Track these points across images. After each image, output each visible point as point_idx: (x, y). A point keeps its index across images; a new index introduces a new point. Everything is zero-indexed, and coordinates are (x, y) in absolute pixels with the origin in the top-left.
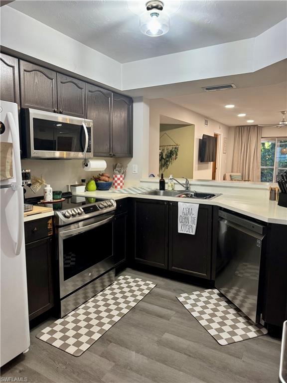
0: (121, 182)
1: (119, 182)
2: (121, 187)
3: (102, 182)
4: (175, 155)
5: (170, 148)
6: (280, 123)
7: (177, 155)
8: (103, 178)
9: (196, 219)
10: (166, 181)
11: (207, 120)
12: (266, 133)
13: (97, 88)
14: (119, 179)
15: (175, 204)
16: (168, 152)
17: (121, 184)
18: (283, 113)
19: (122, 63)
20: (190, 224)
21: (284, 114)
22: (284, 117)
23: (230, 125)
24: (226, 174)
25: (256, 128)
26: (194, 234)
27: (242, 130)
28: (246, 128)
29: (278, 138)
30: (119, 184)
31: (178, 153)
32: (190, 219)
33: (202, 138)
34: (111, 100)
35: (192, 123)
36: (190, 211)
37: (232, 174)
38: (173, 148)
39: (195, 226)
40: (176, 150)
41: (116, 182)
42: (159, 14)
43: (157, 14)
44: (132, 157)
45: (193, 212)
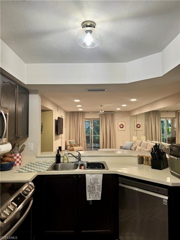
0: (20, 159)
1: (18, 160)
2: (20, 164)
3: (6, 163)
6: (100, 112)
8: (7, 159)
9: (101, 186)
10: (62, 155)
11: (58, 107)
12: (88, 116)
13: (8, 81)
14: (18, 157)
15: (83, 177)
17: (20, 162)
18: (101, 106)
19: (26, 63)
20: (96, 191)
22: (102, 108)
23: (67, 111)
24: (67, 141)
25: (82, 113)
26: (100, 199)
27: (73, 114)
28: (76, 113)
29: (93, 119)
30: (18, 162)
31: (43, 129)
32: (96, 188)
33: (57, 119)
34: (17, 90)
35: (52, 109)
36: (96, 180)
37: (70, 141)
39: (100, 193)
40: (42, 127)
41: (16, 160)
42: (92, 32)
43: (91, 32)
44: (28, 137)
45: (99, 181)
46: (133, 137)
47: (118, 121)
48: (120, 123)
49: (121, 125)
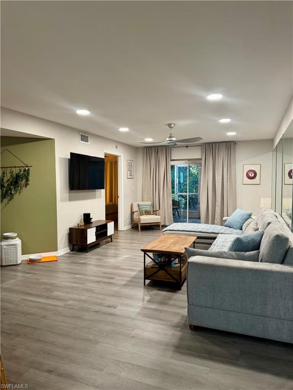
4: (24, 181)
5: (16, 171)
6: (167, 139)
7: (27, 180)
16: (11, 176)
21: (171, 127)
22: (171, 132)
23: (138, 146)
24: (134, 203)
25: (164, 149)
27: (151, 151)
31: (30, 178)
37: (140, 203)
38: (20, 171)
40: (26, 173)
46: (262, 198)
47: (243, 163)
48: (248, 168)
49: (250, 171)
